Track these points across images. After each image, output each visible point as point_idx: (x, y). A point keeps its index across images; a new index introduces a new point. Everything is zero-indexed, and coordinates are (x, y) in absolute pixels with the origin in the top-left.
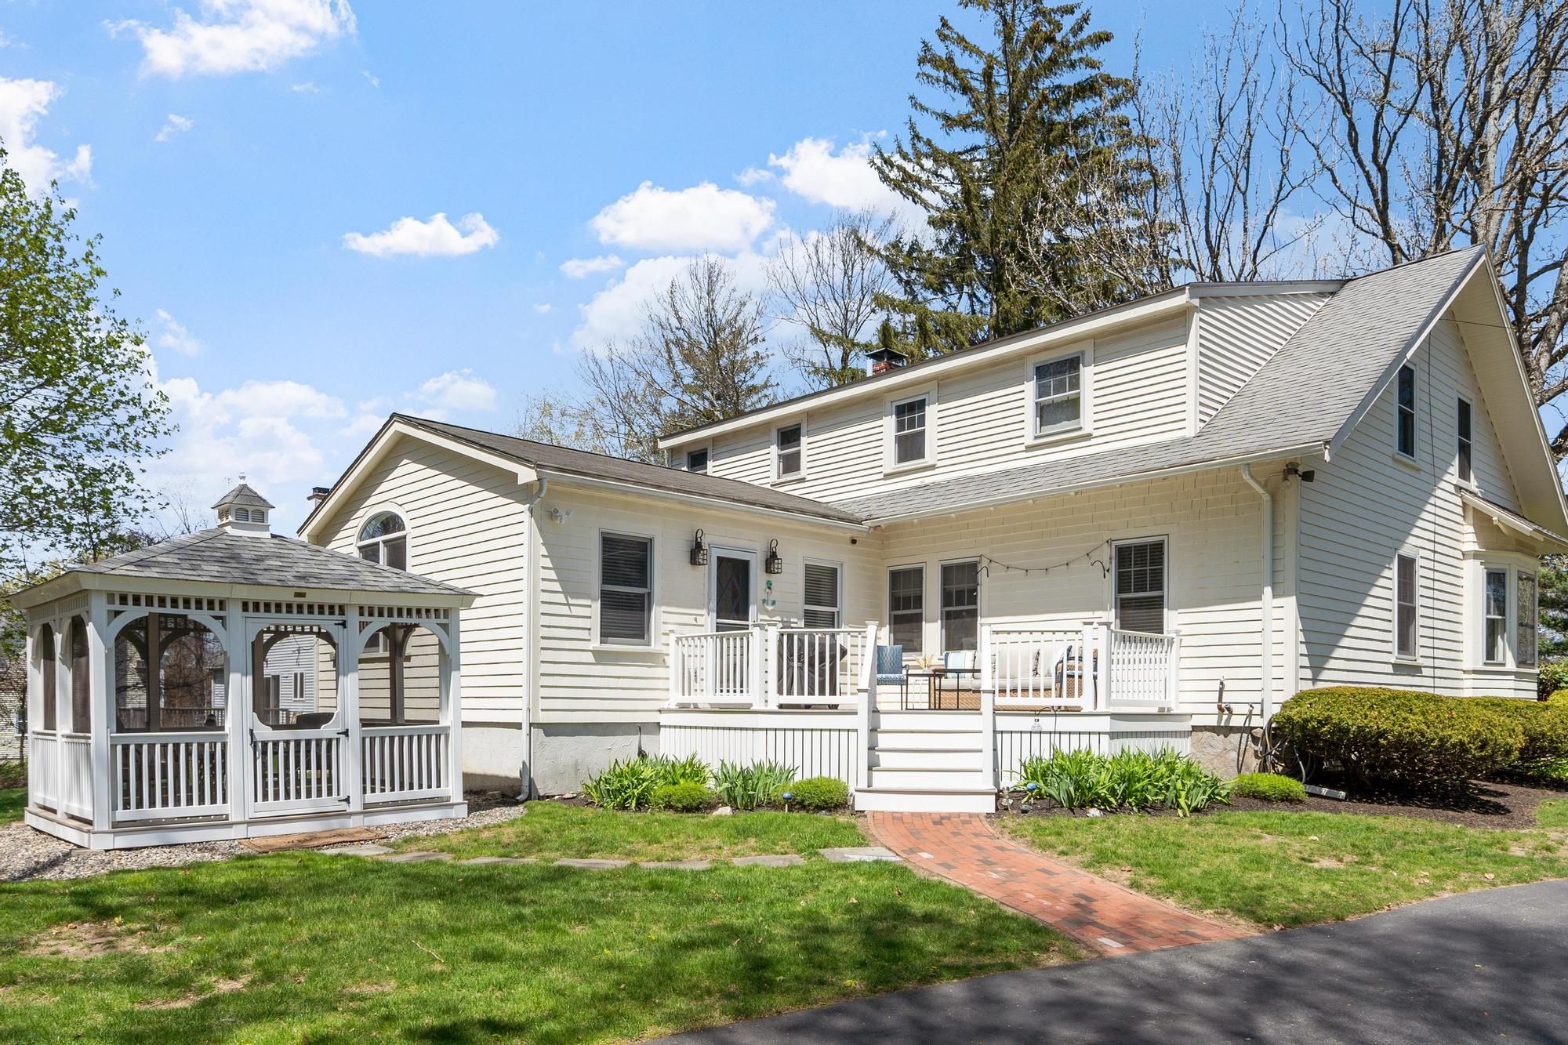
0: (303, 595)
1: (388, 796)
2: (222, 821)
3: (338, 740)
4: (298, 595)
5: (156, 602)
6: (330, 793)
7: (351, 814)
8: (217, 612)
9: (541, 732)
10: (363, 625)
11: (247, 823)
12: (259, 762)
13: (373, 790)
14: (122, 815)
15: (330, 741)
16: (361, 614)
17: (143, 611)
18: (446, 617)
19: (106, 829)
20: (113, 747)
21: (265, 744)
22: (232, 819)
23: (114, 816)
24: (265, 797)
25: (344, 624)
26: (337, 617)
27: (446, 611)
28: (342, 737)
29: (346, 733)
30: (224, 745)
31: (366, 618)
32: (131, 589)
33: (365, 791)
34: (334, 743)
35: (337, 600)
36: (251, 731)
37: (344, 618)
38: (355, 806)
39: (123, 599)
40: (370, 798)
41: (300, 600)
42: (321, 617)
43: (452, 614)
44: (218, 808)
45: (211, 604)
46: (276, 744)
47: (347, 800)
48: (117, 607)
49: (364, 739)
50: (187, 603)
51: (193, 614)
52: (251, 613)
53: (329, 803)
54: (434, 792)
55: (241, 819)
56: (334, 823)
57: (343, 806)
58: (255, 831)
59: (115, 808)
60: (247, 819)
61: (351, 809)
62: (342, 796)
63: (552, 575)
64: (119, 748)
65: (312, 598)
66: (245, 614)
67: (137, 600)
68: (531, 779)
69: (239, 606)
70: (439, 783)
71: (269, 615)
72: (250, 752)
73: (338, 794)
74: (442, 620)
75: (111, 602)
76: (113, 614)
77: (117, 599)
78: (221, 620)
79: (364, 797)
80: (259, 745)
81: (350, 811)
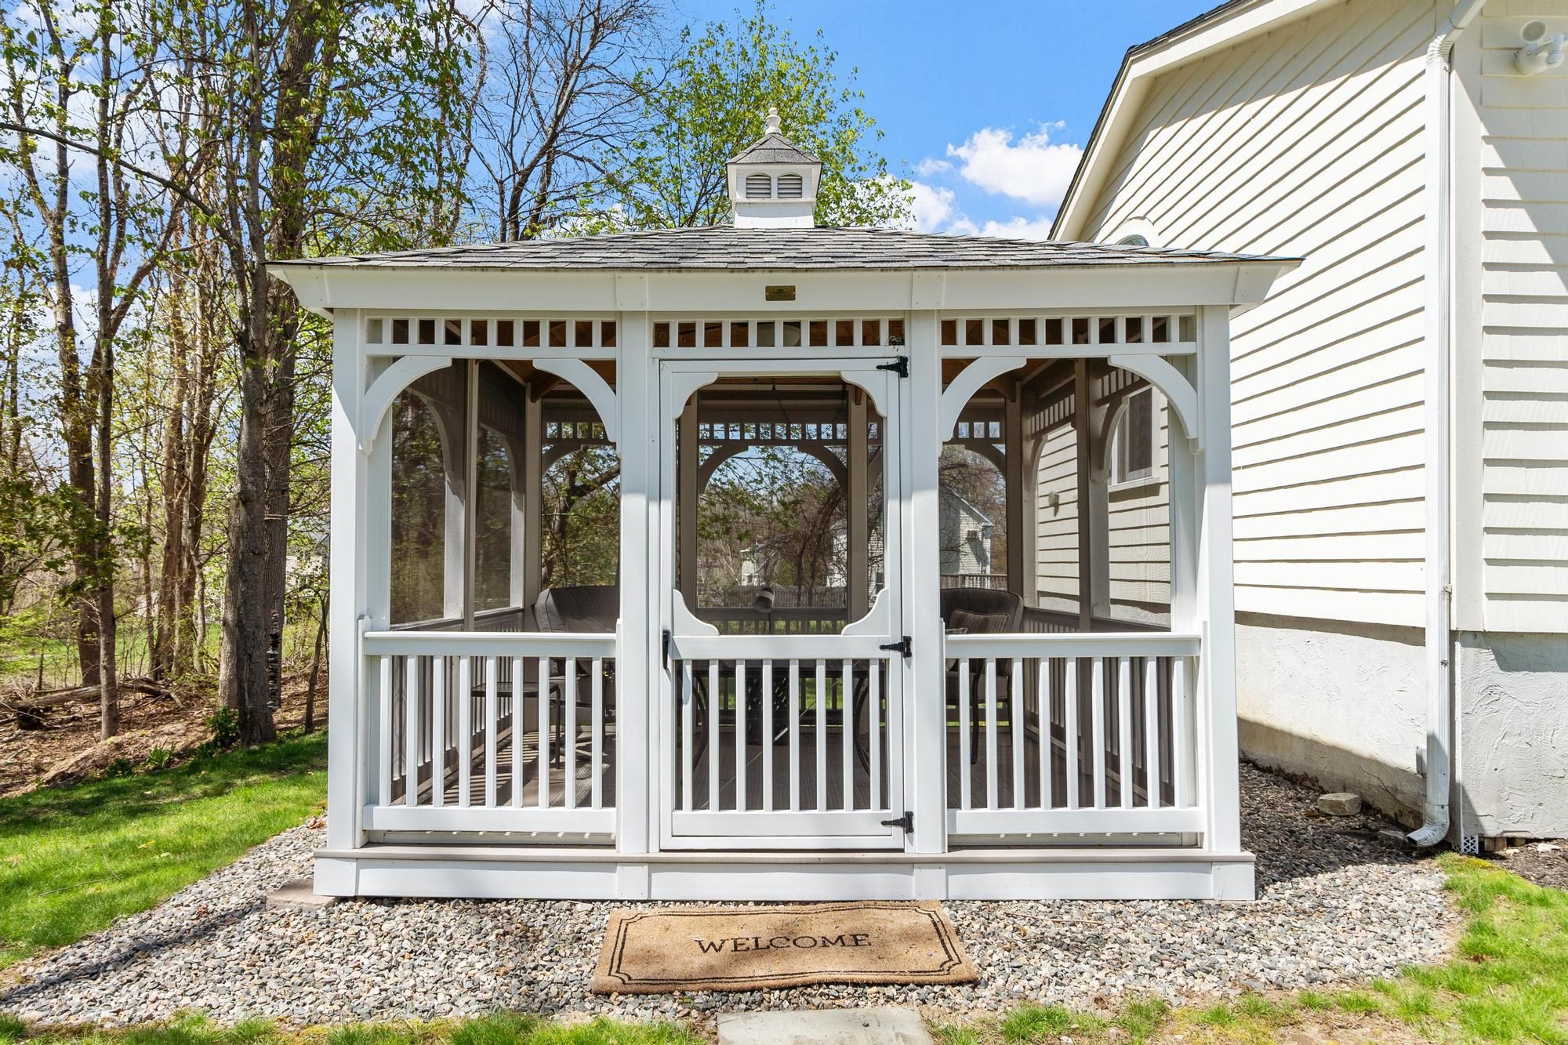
0: (784, 294)
2: (600, 852)
3: (883, 665)
5: (466, 334)
6: (861, 801)
7: (913, 863)
8: (598, 352)
9: (1487, 657)
10: (952, 369)
11: (654, 864)
12: (687, 710)
13: (979, 801)
14: (389, 816)
15: (861, 670)
16: (948, 340)
17: (438, 356)
18: (1188, 334)
19: (348, 849)
20: (372, 661)
21: (701, 669)
22: (623, 851)
23: (366, 817)
24: (700, 801)
25: (901, 367)
26: (886, 351)
27: (1189, 322)
28: (894, 656)
29: (904, 647)
30: (609, 666)
31: (960, 350)
32: (416, 308)
33: (954, 802)
34: (874, 671)
36: (667, 638)
37: (901, 351)
38: (927, 841)
39: (400, 333)
40: (970, 820)
41: (774, 307)
42: (845, 351)
43: (1206, 329)
44: (595, 819)
46: (727, 670)
47: (906, 823)
48: (387, 348)
49: (953, 668)
50: (531, 333)
51: (544, 357)
52: (674, 349)
53: (856, 826)
54: (1152, 817)
55: (638, 852)
56: (872, 882)
57: (897, 838)
59: (372, 800)
60: (654, 853)
61: (916, 849)
62: (894, 812)
63: (1520, 220)
64: (385, 665)
65: (803, 300)
66: (661, 352)
67: (427, 332)
68: (1454, 788)
69: (647, 335)
70: (1167, 796)
71: (713, 352)
72: (664, 685)
73: (884, 804)
74: (1175, 345)
75: (374, 335)
76: (378, 364)
77: (388, 332)
78: (607, 370)
79: (953, 820)
80: (688, 670)
81: (911, 852)
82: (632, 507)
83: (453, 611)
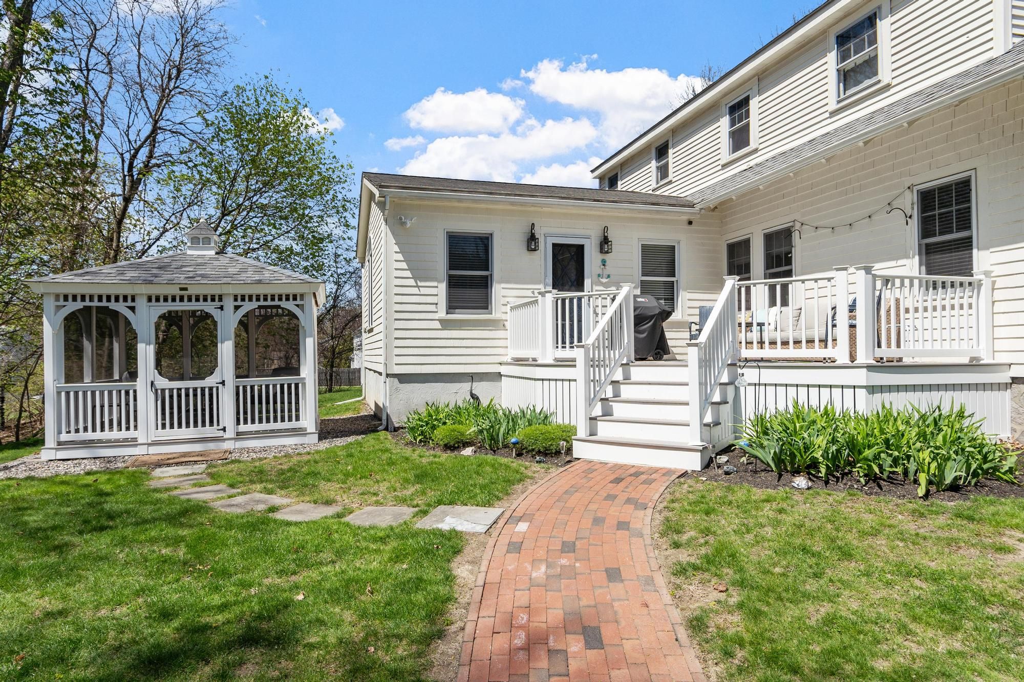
0: (186, 289)
1: (257, 427)
2: (133, 442)
3: (217, 388)
4: (181, 289)
5: (87, 299)
6: (211, 425)
7: (225, 439)
8: (130, 304)
9: (396, 380)
10: (237, 308)
11: (149, 445)
12: (159, 403)
13: (245, 422)
14: (64, 437)
15: (211, 389)
16: (236, 300)
17: (79, 305)
18: (302, 299)
19: (52, 446)
20: (59, 393)
21: (163, 390)
22: (140, 441)
23: (58, 437)
24: (164, 427)
25: (221, 308)
26: (217, 303)
27: (302, 296)
28: (220, 386)
29: (223, 383)
30: (135, 391)
31: (239, 303)
32: (71, 291)
33: (238, 423)
34: (215, 390)
35: (216, 291)
36: (152, 383)
37: (221, 303)
38: (230, 434)
39: (66, 298)
40: (242, 428)
41: (183, 292)
42: (205, 303)
43: (306, 298)
44: (132, 434)
45: (125, 298)
46: (171, 391)
47: (224, 429)
48: (62, 303)
49: (238, 387)
50: (109, 298)
51: (113, 306)
52: (154, 303)
53: (209, 431)
54: (294, 424)
55: (145, 442)
56: (211, 446)
57: (221, 433)
58: (153, 450)
59: (60, 432)
60: (150, 442)
61: (227, 436)
62: (221, 427)
63: (404, 265)
64: (63, 394)
65: (192, 291)
66: (150, 304)
67: (75, 298)
68: (387, 415)
69: (145, 299)
70: (297, 419)
71: (165, 304)
72: (152, 396)
73: (218, 425)
74: (298, 302)
75: (58, 300)
76: (59, 308)
77: (62, 298)
78: (132, 309)
79: (238, 428)
80: (159, 392)
81: (225, 437)
82: (141, 347)
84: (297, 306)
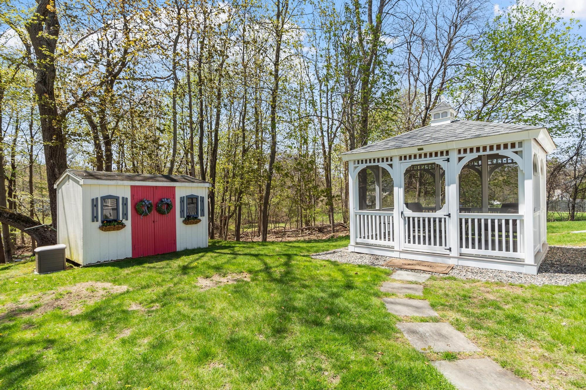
0: (422, 149)
1: (476, 251)
2: (391, 249)
3: (445, 218)
4: (419, 149)
5: (368, 161)
6: (441, 245)
7: (451, 257)
8: (389, 162)
10: (460, 159)
11: (400, 252)
12: (407, 225)
13: (467, 247)
14: (359, 240)
15: (440, 219)
16: (460, 153)
17: (364, 166)
19: (353, 244)
20: (356, 215)
21: (409, 218)
22: (396, 249)
23: (356, 240)
24: (409, 242)
25: (448, 160)
26: (445, 157)
27: (521, 144)
28: (447, 217)
29: (449, 215)
30: (393, 217)
31: (462, 155)
32: (360, 158)
33: (461, 246)
34: (443, 220)
35: (444, 148)
36: (402, 213)
37: (448, 157)
38: (455, 253)
39: (358, 162)
40: (464, 250)
41: (420, 152)
42: (436, 158)
43: (525, 145)
44: (391, 243)
45: (387, 159)
46: (414, 218)
47: (450, 249)
48: (356, 165)
49: (461, 220)
50: (378, 160)
51: (380, 164)
52: (403, 161)
53: (438, 249)
54: (511, 255)
55: (398, 250)
56: (439, 260)
57: (448, 252)
58: (403, 256)
59: (357, 237)
60: (401, 250)
61: (452, 255)
62: (448, 247)
64: (358, 216)
65: (427, 150)
66: (401, 162)
67: (362, 162)
69: (398, 158)
70: (515, 250)
71: (410, 161)
72: (402, 221)
73: (446, 246)
74: (517, 149)
75: (355, 164)
76: (356, 167)
77: (356, 162)
78: (391, 165)
79: (461, 250)
80: (407, 219)
81: (451, 255)
82: (396, 189)
83: (377, 207)
84: (516, 153)
